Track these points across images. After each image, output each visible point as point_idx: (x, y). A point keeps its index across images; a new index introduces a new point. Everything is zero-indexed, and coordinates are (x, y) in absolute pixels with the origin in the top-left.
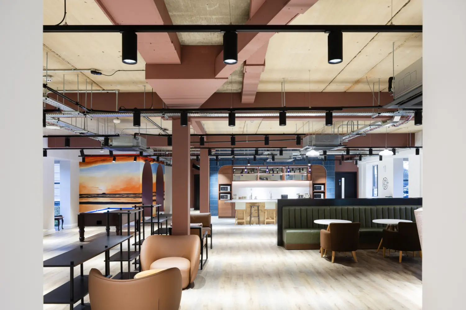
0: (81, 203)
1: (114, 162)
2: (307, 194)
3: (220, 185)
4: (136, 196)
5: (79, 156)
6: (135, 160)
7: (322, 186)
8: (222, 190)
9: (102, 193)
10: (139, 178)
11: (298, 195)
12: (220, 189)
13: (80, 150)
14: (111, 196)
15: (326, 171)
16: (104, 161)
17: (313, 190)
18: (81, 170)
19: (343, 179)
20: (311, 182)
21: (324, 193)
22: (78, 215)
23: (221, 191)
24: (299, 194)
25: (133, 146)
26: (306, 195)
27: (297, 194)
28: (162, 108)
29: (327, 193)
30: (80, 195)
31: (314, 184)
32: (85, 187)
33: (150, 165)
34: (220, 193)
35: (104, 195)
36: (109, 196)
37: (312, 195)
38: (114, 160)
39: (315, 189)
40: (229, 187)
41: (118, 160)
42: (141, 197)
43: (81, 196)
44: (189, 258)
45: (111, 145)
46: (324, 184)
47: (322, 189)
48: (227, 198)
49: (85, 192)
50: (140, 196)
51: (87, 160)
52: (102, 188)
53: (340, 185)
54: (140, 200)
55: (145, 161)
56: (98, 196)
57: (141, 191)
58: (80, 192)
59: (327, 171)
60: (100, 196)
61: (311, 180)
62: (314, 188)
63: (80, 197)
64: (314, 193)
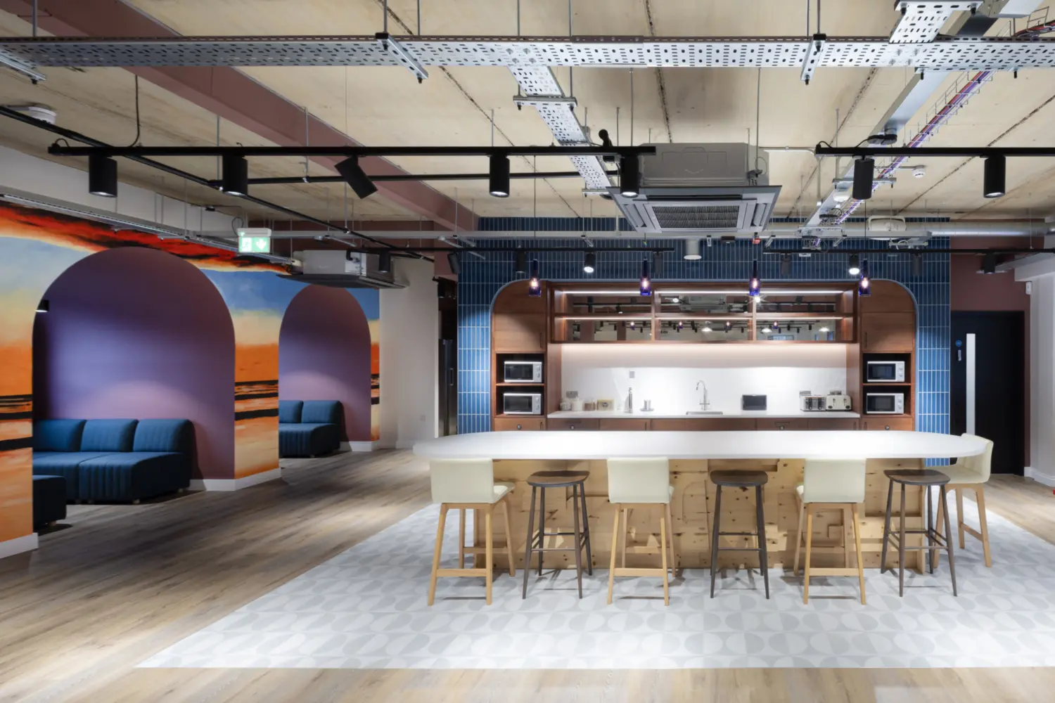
2: (839, 393)
3: (501, 358)
7: (900, 366)
8: (509, 377)
11: (804, 398)
12: (501, 372)
15: (914, 308)
17: (864, 380)
19: (971, 339)
20: (856, 348)
21: (906, 390)
23: (508, 382)
24: (809, 392)
26: (835, 397)
27: (802, 393)
29: (918, 393)
31: (866, 357)
34: (500, 390)
37: (858, 397)
39: (871, 378)
40: (537, 365)
46: (906, 358)
47: (900, 376)
48: (530, 408)
53: (960, 359)
59: (917, 306)
61: (854, 341)
62: (867, 372)
64: (866, 389)
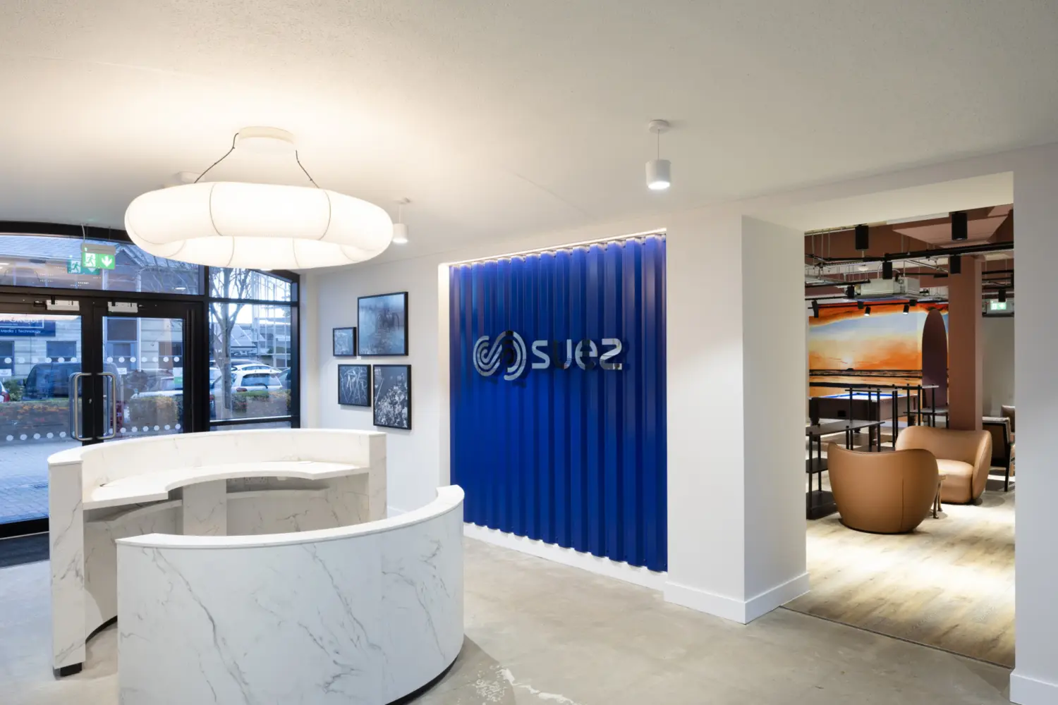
0: (812, 384)
1: (867, 315)
4: (910, 374)
5: (809, 308)
6: (906, 310)
9: (846, 368)
10: (916, 344)
13: (812, 301)
14: (863, 373)
16: (850, 313)
18: (812, 330)
22: (810, 401)
25: (894, 294)
28: (925, 249)
30: (811, 371)
32: (818, 358)
33: (940, 317)
35: (850, 372)
36: (859, 373)
38: (868, 311)
41: (876, 311)
42: (920, 378)
43: (813, 373)
44: (972, 463)
45: (859, 294)
49: (818, 366)
50: (919, 375)
51: (822, 312)
52: (847, 362)
54: (919, 382)
55: (929, 309)
56: (840, 373)
57: (919, 366)
58: (810, 365)
60: (844, 373)
63: (810, 375)
